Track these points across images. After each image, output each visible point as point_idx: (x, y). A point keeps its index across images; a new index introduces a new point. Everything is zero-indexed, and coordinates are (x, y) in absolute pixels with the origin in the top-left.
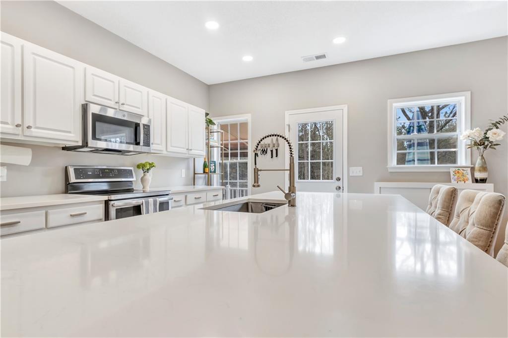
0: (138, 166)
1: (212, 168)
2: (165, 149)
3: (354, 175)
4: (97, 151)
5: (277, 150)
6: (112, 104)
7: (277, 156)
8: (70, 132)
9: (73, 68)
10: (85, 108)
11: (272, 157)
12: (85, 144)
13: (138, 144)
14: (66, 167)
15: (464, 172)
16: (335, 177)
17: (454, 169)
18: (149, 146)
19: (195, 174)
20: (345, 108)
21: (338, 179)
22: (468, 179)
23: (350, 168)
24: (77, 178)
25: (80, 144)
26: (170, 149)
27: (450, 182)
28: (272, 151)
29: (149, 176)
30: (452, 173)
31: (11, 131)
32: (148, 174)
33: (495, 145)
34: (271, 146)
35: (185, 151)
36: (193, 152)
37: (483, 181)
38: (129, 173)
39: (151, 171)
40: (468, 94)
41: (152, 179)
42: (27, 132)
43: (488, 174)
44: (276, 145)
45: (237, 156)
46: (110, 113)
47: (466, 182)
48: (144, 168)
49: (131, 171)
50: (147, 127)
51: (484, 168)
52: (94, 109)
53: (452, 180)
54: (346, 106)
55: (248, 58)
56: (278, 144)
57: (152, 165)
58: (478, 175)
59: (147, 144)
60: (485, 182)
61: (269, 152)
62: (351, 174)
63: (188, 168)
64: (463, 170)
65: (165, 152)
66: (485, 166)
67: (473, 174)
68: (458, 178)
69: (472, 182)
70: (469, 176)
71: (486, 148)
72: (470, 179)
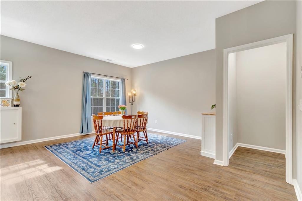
15: (8, 101)
22: (9, 105)
33: (23, 89)
37: (18, 106)
40: (11, 63)
43: (20, 102)
51: (18, 100)
58: (15, 103)
64: (7, 100)
66: (18, 98)
67: (12, 102)
68: (4, 104)
69: (12, 106)
70: (10, 103)
71: (19, 90)
72: (11, 105)
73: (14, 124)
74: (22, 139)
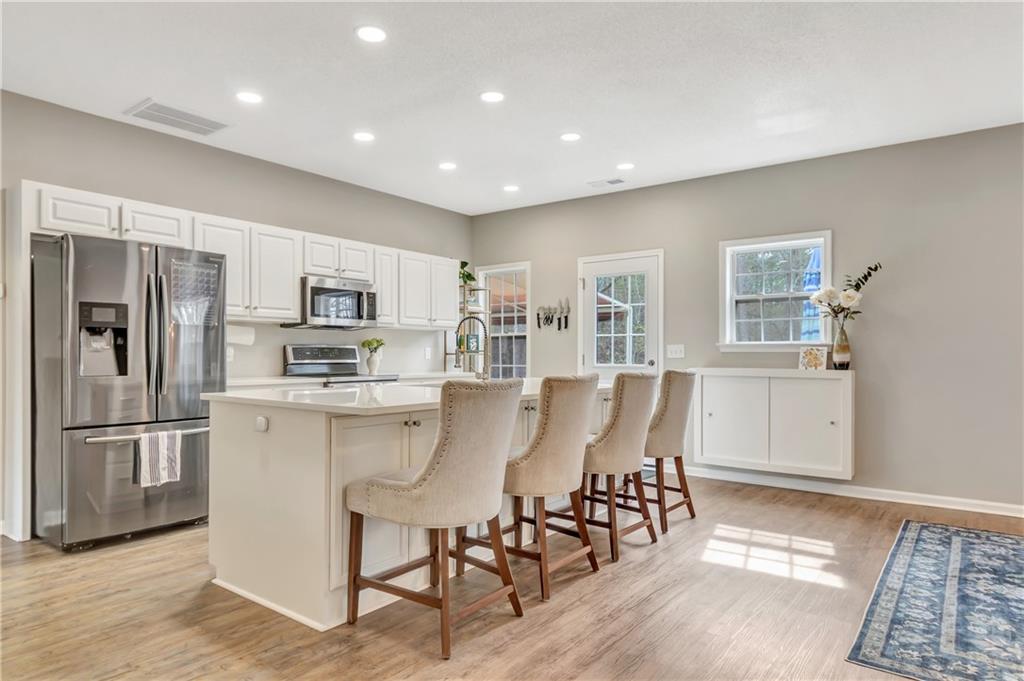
0: (363, 345)
1: (473, 345)
2: (396, 321)
3: (674, 356)
4: (316, 327)
5: (566, 317)
6: (331, 272)
7: (566, 327)
8: (289, 309)
9: (291, 239)
10: (304, 281)
11: (559, 329)
12: (304, 321)
13: (360, 317)
14: (285, 347)
15: (819, 353)
16: (647, 360)
17: (805, 349)
18: (374, 319)
19: (446, 354)
20: (661, 253)
21: (652, 363)
22: (821, 364)
23: (668, 347)
24: (295, 359)
25: (299, 321)
26: (404, 320)
27: (797, 367)
28: (559, 319)
29: (378, 356)
30: (802, 354)
31: (241, 314)
32: (375, 355)
33: (855, 312)
34: (559, 311)
35: (425, 322)
36: (438, 323)
37: (844, 366)
38: (351, 353)
39: (380, 349)
40: (828, 233)
41: (381, 361)
42: (254, 313)
43: (851, 356)
44: (565, 311)
45: (513, 323)
46: (330, 284)
47: (819, 368)
48: (372, 346)
49: (354, 350)
50: (372, 297)
51: (845, 348)
52: (312, 282)
53: (800, 365)
54: (662, 250)
55: (511, 189)
56: (569, 308)
57: (380, 343)
58: (837, 358)
59: (372, 316)
60: (847, 368)
61: (556, 322)
62: (669, 356)
63: (436, 345)
64: (818, 350)
65: (397, 326)
66: (845, 343)
67: (830, 355)
68: (808, 362)
69: (827, 368)
70: (824, 360)
71: (846, 317)
72: (825, 364)
73: (832, 423)
74: (853, 477)
